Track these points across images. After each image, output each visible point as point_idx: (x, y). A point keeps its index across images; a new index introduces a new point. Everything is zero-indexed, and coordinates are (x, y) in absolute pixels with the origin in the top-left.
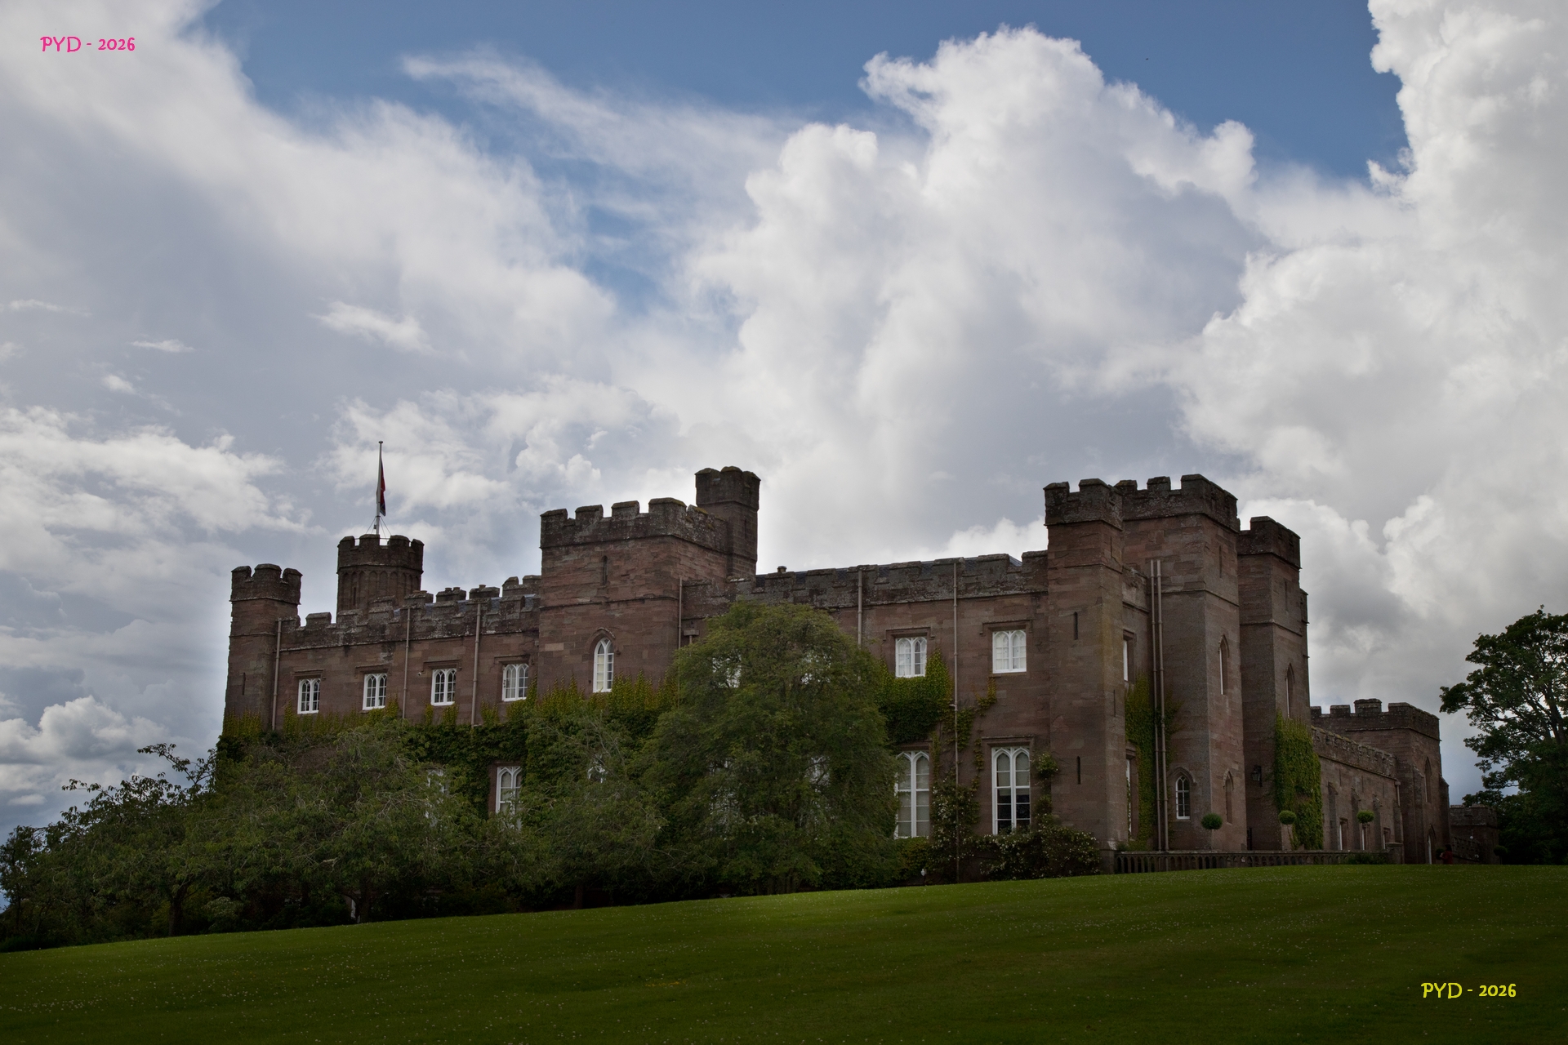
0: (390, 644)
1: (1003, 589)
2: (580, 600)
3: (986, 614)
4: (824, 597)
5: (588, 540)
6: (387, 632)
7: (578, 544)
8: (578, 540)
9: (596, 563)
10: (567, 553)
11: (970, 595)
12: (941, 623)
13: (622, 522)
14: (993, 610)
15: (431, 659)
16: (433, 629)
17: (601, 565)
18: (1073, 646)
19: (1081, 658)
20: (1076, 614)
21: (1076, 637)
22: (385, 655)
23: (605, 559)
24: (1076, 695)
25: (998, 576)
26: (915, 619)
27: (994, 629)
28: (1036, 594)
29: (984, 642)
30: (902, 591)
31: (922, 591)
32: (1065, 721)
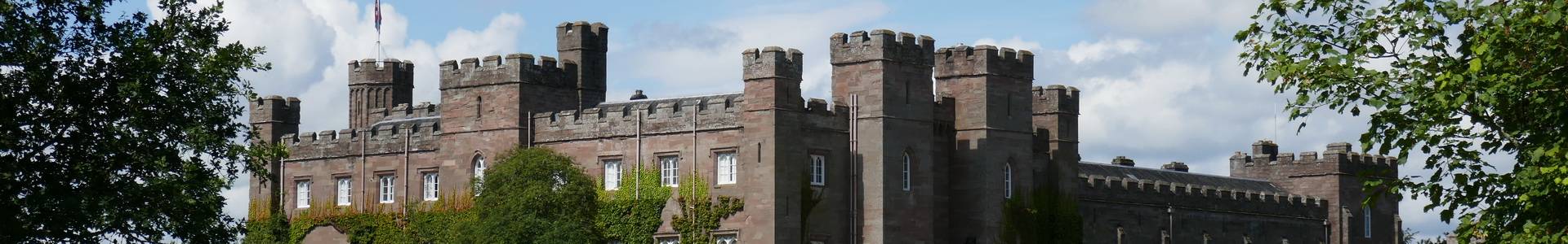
0: (353, 157)
1: (723, 124)
2: (465, 129)
3: (713, 142)
4: (618, 127)
5: (469, 84)
6: (351, 148)
7: (463, 87)
8: (462, 85)
9: (474, 101)
10: (457, 93)
11: (705, 129)
12: (686, 148)
13: (489, 71)
14: (716, 139)
15: (379, 169)
16: (378, 147)
17: (477, 103)
18: (758, 167)
19: (761, 175)
20: (759, 144)
21: (759, 161)
22: (350, 165)
23: (480, 99)
24: (759, 201)
25: (718, 115)
26: (672, 144)
27: (718, 153)
28: (741, 128)
29: (711, 162)
30: (664, 125)
31: (675, 125)
32: (752, 219)
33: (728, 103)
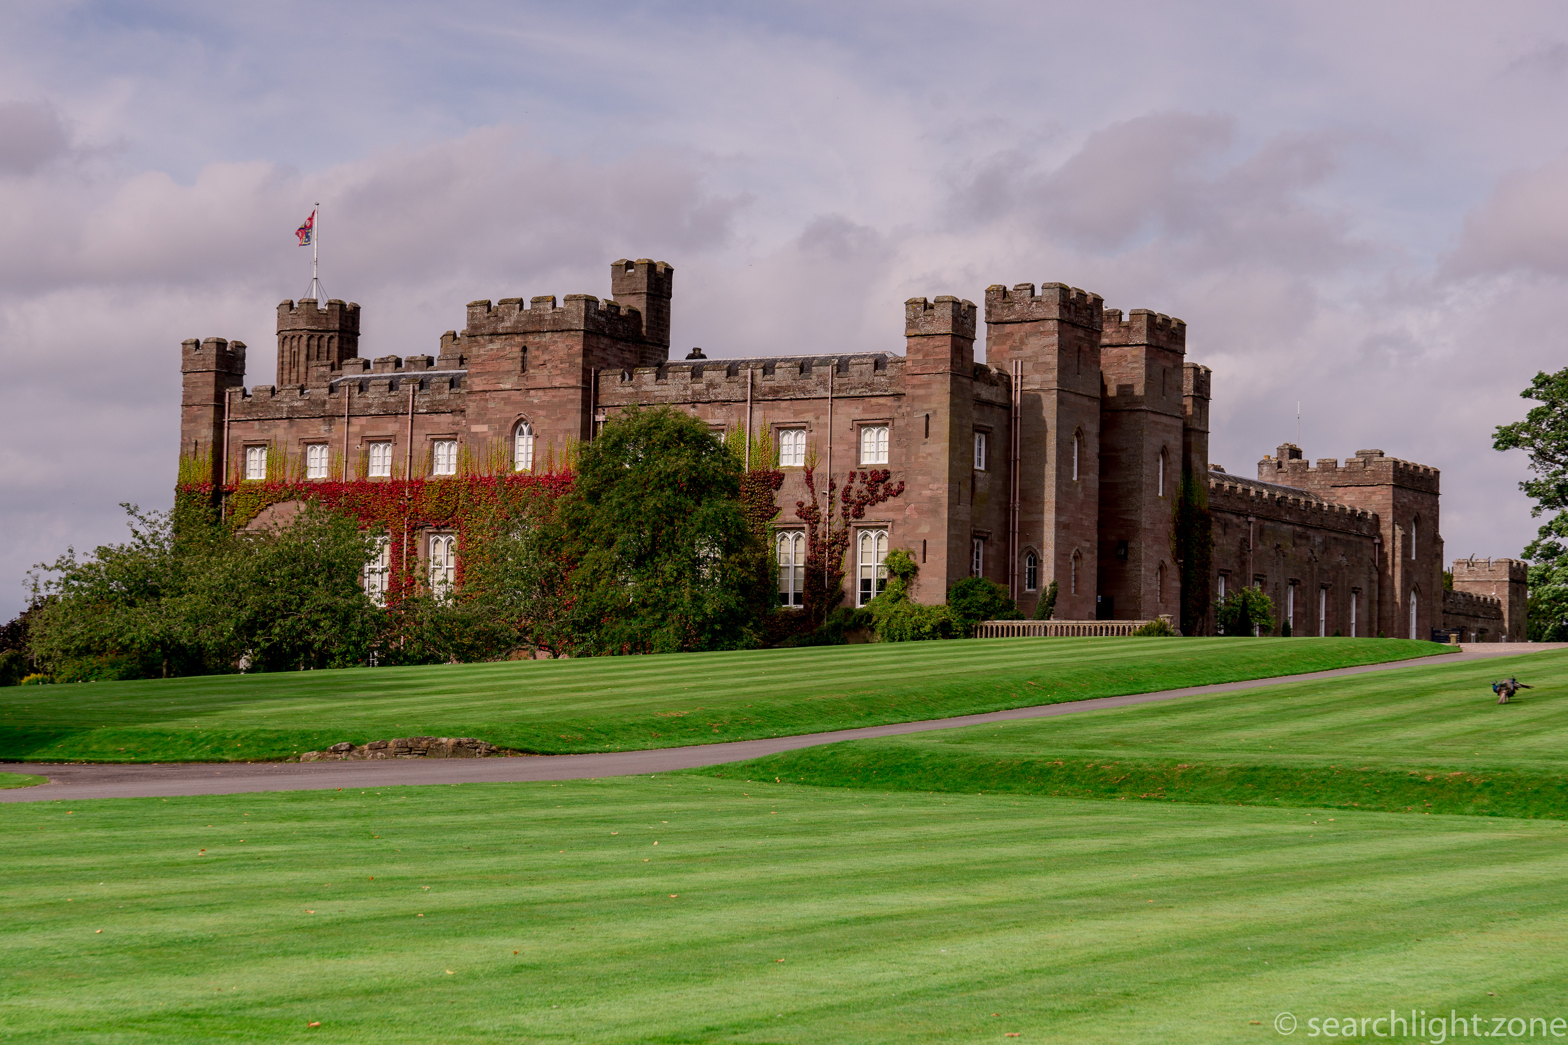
0: (330, 418)
1: (871, 390)
2: (502, 386)
3: (856, 411)
4: (719, 390)
5: (509, 330)
6: (328, 407)
7: (501, 334)
8: (500, 331)
9: (516, 352)
10: (491, 341)
11: (844, 394)
12: (817, 418)
13: (540, 315)
14: (861, 408)
15: (368, 433)
16: (370, 406)
17: (521, 354)
18: (925, 443)
19: (930, 454)
20: (927, 416)
21: (927, 436)
22: (327, 428)
23: (524, 349)
24: (925, 486)
25: (866, 378)
26: (796, 414)
27: (863, 425)
28: (898, 396)
29: (853, 437)
30: (787, 388)
31: (803, 390)
32: (916, 509)
33: (879, 363)
